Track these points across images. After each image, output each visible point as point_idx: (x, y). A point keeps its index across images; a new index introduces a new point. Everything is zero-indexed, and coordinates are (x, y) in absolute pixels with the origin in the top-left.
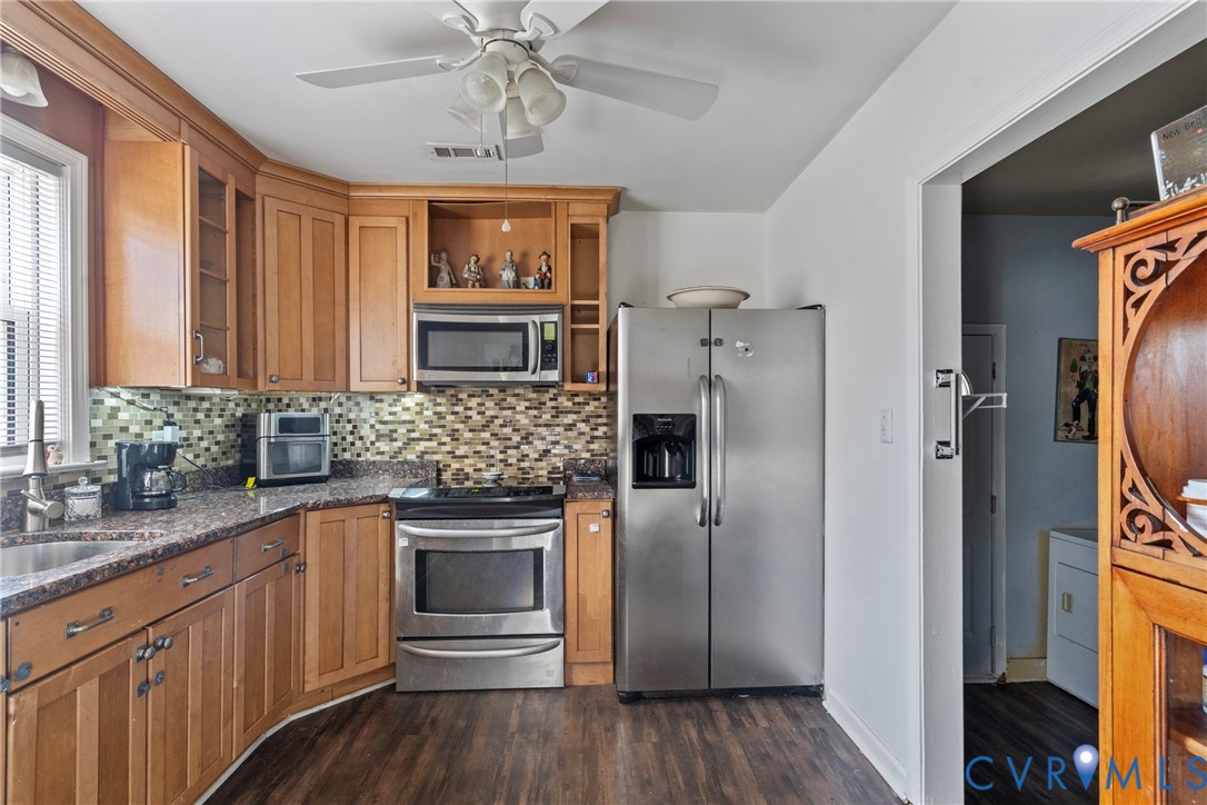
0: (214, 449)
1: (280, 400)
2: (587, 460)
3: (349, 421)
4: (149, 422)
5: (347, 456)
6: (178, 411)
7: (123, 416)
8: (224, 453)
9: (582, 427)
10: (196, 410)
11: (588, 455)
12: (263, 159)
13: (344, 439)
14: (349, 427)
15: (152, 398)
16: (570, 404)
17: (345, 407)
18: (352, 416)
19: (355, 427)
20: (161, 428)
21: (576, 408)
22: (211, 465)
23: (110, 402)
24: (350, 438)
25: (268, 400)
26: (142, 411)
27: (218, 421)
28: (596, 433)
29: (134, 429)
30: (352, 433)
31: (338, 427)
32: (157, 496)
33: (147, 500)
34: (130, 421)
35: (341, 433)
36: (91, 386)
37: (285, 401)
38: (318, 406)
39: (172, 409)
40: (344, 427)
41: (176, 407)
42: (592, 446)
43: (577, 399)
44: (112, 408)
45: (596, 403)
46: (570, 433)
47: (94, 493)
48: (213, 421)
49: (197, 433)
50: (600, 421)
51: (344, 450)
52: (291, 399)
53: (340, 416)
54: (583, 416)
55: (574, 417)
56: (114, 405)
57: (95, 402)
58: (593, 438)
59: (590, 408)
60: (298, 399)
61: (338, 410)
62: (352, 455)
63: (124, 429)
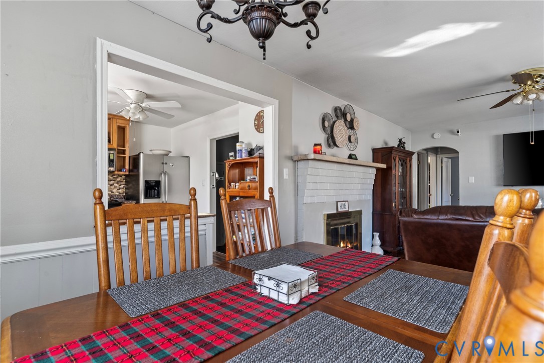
2: (118, 195)
9: (116, 185)
11: (118, 194)
16: (112, 178)
21: (114, 179)
28: (121, 187)
42: (119, 191)
43: (114, 177)
45: (121, 178)
46: (112, 187)
50: (122, 183)
54: (116, 181)
55: (113, 182)
58: (120, 188)
59: (119, 179)
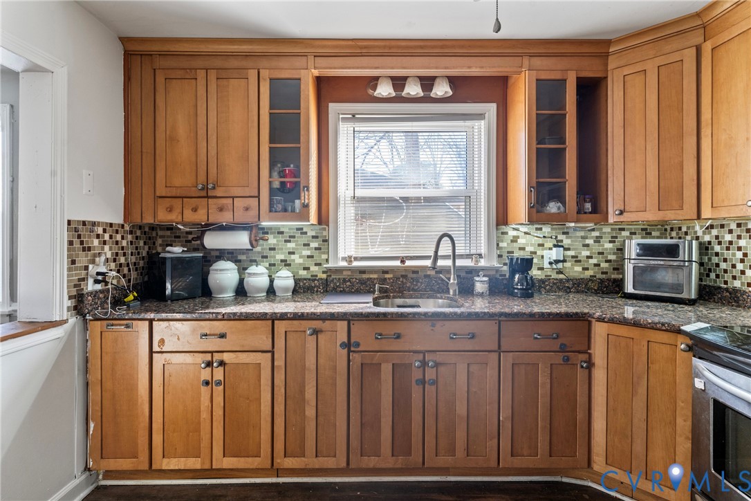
0: (604, 265)
1: (680, 229)
3: (739, 249)
4: (541, 245)
5: (737, 284)
6: (567, 238)
7: (521, 241)
8: (614, 269)
10: (584, 238)
12: (608, 43)
13: (734, 266)
14: (739, 255)
15: (544, 230)
17: (735, 234)
18: (742, 243)
19: (745, 255)
20: (550, 249)
22: (599, 276)
23: (512, 233)
24: (740, 266)
25: (672, 229)
26: (536, 238)
27: (610, 246)
29: (529, 249)
30: (742, 261)
31: (728, 254)
32: (520, 289)
33: (516, 291)
34: (527, 245)
35: (731, 260)
36: (498, 225)
37: (684, 229)
38: (710, 233)
39: (560, 237)
40: (734, 255)
41: (565, 236)
44: (514, 237)
47: (484, 281)
48: (603, 245)
49: (586, 253)
51: (734, 278)
52: (688, 228)
53: (731, 243)
56: (515, 234)
57: (503, 233)
60: (694, 227)
61: (728, 237)
62: (742, 284)
63: (522, 249)
